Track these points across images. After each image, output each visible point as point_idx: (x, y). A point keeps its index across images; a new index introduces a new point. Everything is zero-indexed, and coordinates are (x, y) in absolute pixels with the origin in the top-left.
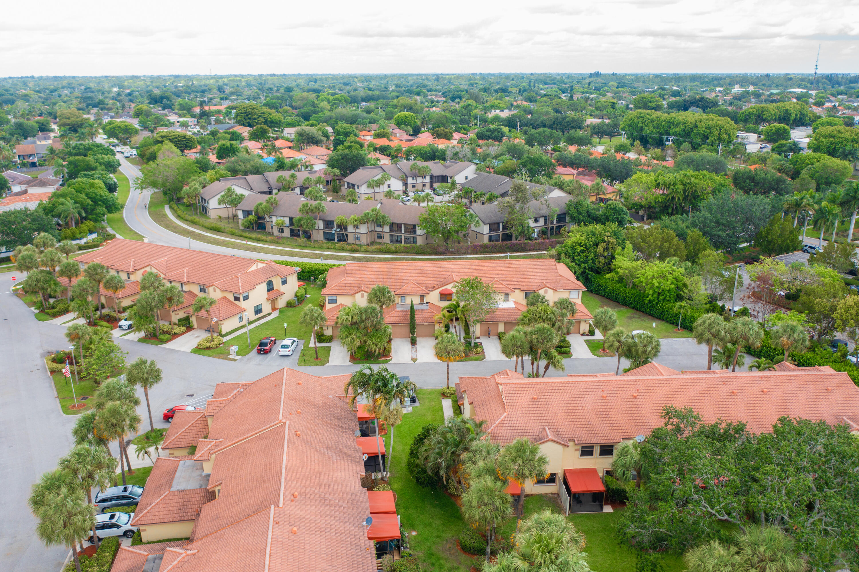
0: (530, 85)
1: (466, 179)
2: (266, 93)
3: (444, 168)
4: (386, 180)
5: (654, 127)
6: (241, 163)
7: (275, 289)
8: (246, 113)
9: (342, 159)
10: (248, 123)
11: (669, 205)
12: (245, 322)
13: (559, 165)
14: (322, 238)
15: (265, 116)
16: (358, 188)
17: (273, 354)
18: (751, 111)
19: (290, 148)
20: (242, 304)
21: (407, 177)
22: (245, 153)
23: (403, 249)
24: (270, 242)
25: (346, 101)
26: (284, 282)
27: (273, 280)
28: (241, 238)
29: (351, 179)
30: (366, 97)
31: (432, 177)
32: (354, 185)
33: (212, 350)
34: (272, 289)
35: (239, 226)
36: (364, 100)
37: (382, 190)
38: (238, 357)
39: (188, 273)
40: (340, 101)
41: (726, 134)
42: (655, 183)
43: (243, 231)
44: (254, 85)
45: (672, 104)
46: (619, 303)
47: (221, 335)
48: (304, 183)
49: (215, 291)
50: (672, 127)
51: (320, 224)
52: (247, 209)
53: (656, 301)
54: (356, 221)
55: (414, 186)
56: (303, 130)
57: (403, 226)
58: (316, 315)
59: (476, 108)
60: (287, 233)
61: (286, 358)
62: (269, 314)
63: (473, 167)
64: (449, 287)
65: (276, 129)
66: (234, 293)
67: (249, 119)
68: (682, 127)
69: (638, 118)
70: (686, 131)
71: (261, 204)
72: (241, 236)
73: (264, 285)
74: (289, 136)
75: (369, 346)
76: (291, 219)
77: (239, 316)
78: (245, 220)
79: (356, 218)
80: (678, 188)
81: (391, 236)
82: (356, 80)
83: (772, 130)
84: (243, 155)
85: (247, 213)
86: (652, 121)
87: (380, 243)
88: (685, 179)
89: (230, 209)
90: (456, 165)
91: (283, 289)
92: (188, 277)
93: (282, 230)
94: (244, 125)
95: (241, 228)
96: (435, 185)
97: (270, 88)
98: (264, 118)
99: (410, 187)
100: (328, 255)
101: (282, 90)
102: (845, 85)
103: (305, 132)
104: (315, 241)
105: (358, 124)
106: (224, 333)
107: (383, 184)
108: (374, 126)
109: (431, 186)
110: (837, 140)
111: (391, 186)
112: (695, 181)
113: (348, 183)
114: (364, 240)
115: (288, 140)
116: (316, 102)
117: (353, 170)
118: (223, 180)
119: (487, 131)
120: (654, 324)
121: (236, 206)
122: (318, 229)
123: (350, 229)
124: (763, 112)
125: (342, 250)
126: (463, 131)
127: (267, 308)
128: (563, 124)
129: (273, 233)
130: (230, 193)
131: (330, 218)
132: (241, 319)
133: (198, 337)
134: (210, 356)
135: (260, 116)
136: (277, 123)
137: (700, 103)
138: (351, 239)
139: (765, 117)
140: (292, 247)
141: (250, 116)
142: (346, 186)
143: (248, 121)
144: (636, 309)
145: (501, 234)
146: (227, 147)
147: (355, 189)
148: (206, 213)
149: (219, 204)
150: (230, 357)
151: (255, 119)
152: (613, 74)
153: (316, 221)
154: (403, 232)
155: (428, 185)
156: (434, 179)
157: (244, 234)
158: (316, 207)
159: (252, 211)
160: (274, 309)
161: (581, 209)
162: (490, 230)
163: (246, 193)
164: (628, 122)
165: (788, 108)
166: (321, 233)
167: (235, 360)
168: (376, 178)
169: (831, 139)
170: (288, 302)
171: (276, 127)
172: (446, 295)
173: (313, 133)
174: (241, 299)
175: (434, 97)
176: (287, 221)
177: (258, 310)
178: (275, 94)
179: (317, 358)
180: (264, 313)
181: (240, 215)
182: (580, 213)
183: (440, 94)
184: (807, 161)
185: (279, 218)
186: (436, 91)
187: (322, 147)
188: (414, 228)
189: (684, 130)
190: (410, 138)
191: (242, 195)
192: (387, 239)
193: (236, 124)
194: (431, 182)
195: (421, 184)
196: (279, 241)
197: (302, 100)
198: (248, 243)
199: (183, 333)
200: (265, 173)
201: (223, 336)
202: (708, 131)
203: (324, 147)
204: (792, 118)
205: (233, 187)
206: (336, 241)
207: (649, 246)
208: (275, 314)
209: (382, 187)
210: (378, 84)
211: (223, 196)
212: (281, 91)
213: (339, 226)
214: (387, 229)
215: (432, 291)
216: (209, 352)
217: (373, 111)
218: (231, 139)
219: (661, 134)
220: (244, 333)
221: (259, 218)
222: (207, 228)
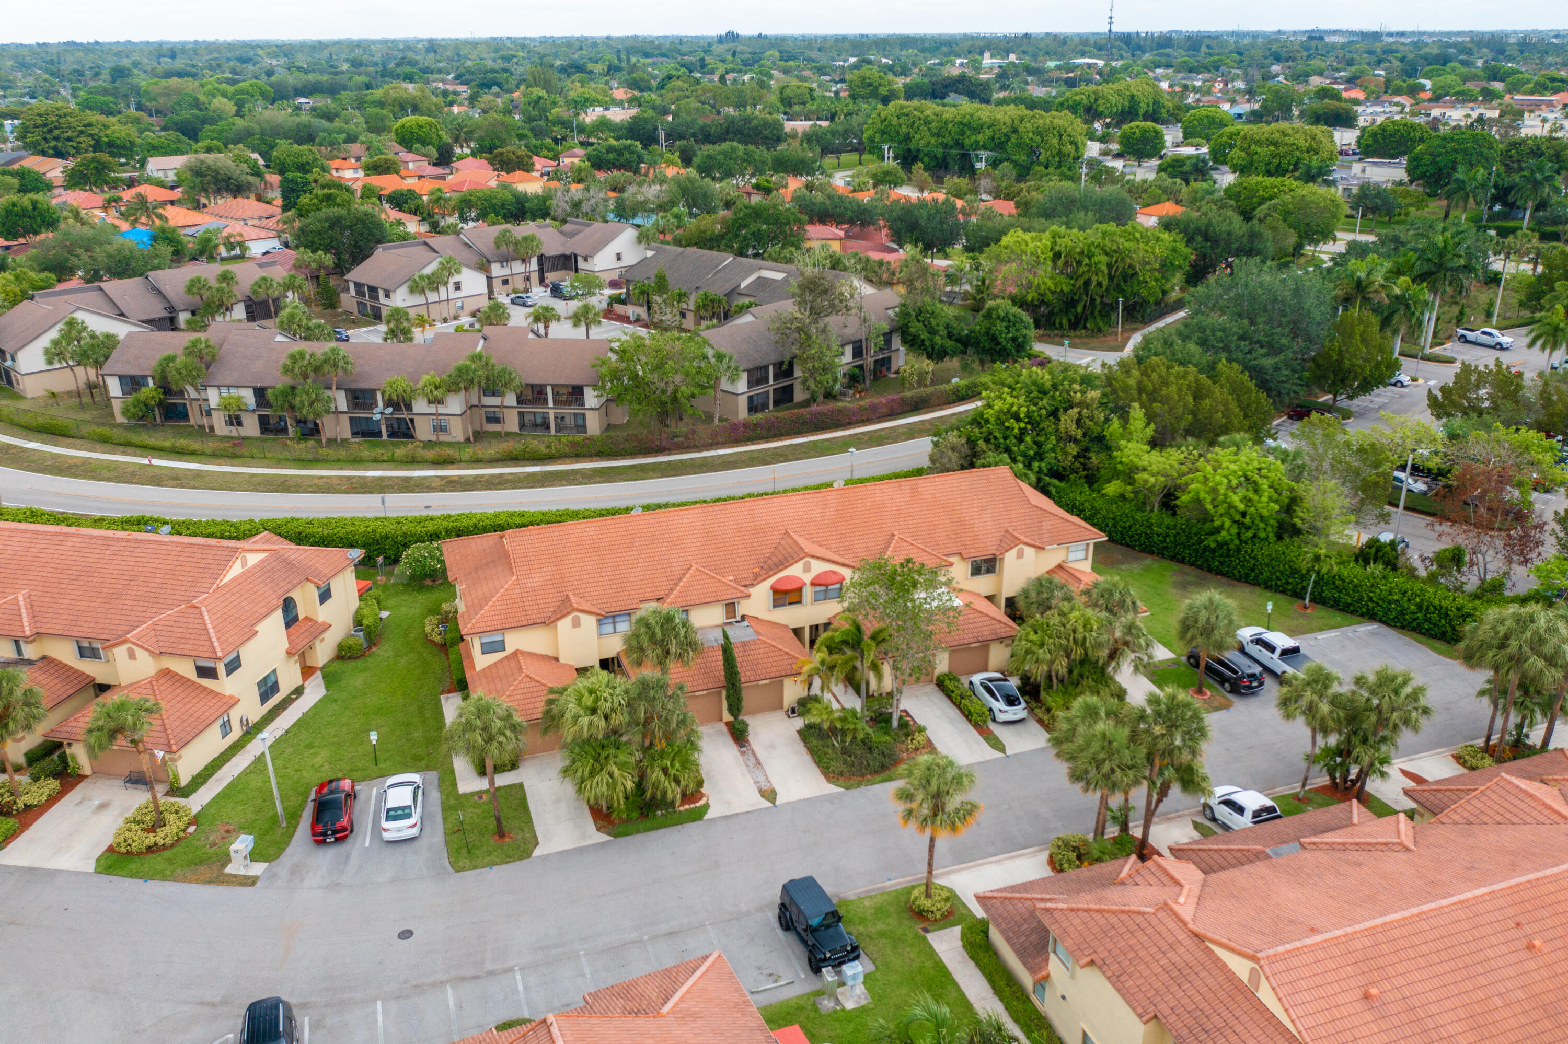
0: (619, 59)
1: (619, 259)
2: (71, 81)
3: (564, 238)
4: (450, 274)
5: (933, 135)
6: (79, 251)
7: (301, 617)
8: (45, 125)
9: (331, 227)
10: (55, 148)
11: (1080, 299)
12: (236, 732)
13: (811, 222)
14: (347, 434)
15: (94, 131)
16: (387, 296)
17: (363, 840)
18: (1078, 98)
19: (172, 203)
20: (226, 685)
21: (489, 262)
22: (71, 221)
23: (567, 450)
24: (215, 456)
25: (263, 95)
26: (325, 596)
27: (296, 595)
28: (130, 450)
29: (360, 273)
30: (305, 87)
31: (541, 258)
32: (373, 290)
33: (167, 854)
34: (296, 618)
35: (112, 415)
36: (299, 92)
37: (444, 297)
38: (258, 869)
39: (31, 606)
40: (252, 96)
41: (1071, 143)
42: (1051, 254)
43: (126, 428)
44: (35, 65)
45: (911, 88)
46: (1133, 548)
47: (175, 790)
48: (255, 292)
49: (132, 655)
50: (968, 133)
51: (341, 400)
52: (131, 372)
53: (1237, 542)
54: (437, 388)
55: (505, 282)
56: (202, 162)
57: (549, 390)
58: (498, 724)
59: (554, 104)
60: (251, 427)
61: (405, 848)
62: (299, 691)
63: (629, 234)
64: (795, 571)
65: (123, 160)
66: (195, 658)
67: (57, 139)
68: (988, 133)
69: (898, 118)
70: (997, 141)
71: (171, 359)
72: (128, 444)
73: (278, 616)
74: (161, 175)
75: (655, 786)
76: (260, 393)
77: (220, 722)
78: (130, 399)
79: (437, 380)
80: (1100, 262)
81: (521, 415)
82: (261, 52)
83: (1134, 133)
84: (68, 225)
85: (132, 383)
86: (927, 122)
87: (497, 435)
88: (1107, 242)
89: (79, 370)
90: (588, 230)
91: (323, 613)
92: (33, 617)
93: (235, 421)
94: (44, 153)
95: (120, 419)
96: (551, 277)
97: (77, 71)
98: (91, 135)
99: (497, 284)
100: (381, 479)
101: (105, 75)
102: (1152, 50)
103: (209, 167)
104: (332, 442)
105: (321, 145)
106: (184, 781)
107: (446, 284)
108: (355, 148)
109: (542, 281)
110: (1282, 150)
111: (463, 286)
112: (1127, 244)
113: (358, 286)
114: (457, 432)
115: (161, 184)
116: (202, 98)
117: (360, 254)
118: (42, 296)
119: (608, 152)
120: (1270, 606)
121: (98, 364)
122: (337, 412)
123: (420, 406)
124: (1096, 100)
125: (412, 462)
126: (545, 152)
127: (289, 679)
128: (746, 132)
129: (212, 428)
130: (74, 334)
131: (362, 385)
132: (226, 728)
133: (103, 806)
134: (164, 878)
135: (81, 132)
136: (124, 147)
137: (961, 86)
138: (423, 431)
139: (1101, 109)
140: (279, 463)
141: (56, 132)
142: (353, 291)
143: (53, 143)
144: (1182, 561)
145: (771, 389)
146: (24, 210)
147: (377, 299)
148: (10, 382)
149: (50, 362)
150: (230, 869)
151: (69, 139)
152: (760, 36)
153: (328, 393)
154: (551, 404)
155: (535, 277)
156: (546, 265)
157: (136, 438)
158: (327, 361)
159: (144, 377)
160: (307, 671)
161: (934, 322)
162: (751, 384)
163: (121, 330)
164: (879, 126)
165: (1135, 93)
166: (345, 421)
167: (251, 881)
168: (428, 271)
169: (1272, 148)
170: (340, 647)
171: (122, 156)
172: (786, 592)
173: (228, 168)
174: (221, 669)
175: (440, 85)
176: (248, 396)
177: (268, 688)
178: (92, 84)
179: (501, 833)
180: (285, 689)
181: (114, 387)
182: (933, 332)
183: (450, 77)
184: (1261, 193)
185: (224, 391)
186: (440, 71)
187: (248, 198)
188: (577, 392)
189: (993, 139)
190: (439, 171)
191: (108, 336)
192: (512, 423)
193: (23, 153)
194: (541, 272)
195: (521, 277)
196: (239, 451)
197: (169, 95)
198: (155, 462)
199: (53, 800)
200: (151, 274)
201: (186, 792)
202: (1038, 139)
203: (253, 196)
204: (1141, 112)
205: (80, 316)
206: (385, 437)
207: (1171, 409)
208: (315, 692)
209: (442, 289)
210: (309, 59)
211: (56, 343)
212: (103, 77)
213: (389, 403)
214: (511, 399)
215: (752, 585)
216: (156, 862)
217: (337, 115)
218: (23, 190)
219: (945, 146)
220: (247, 772)
221: (168, 391)
222: (26, 428)
